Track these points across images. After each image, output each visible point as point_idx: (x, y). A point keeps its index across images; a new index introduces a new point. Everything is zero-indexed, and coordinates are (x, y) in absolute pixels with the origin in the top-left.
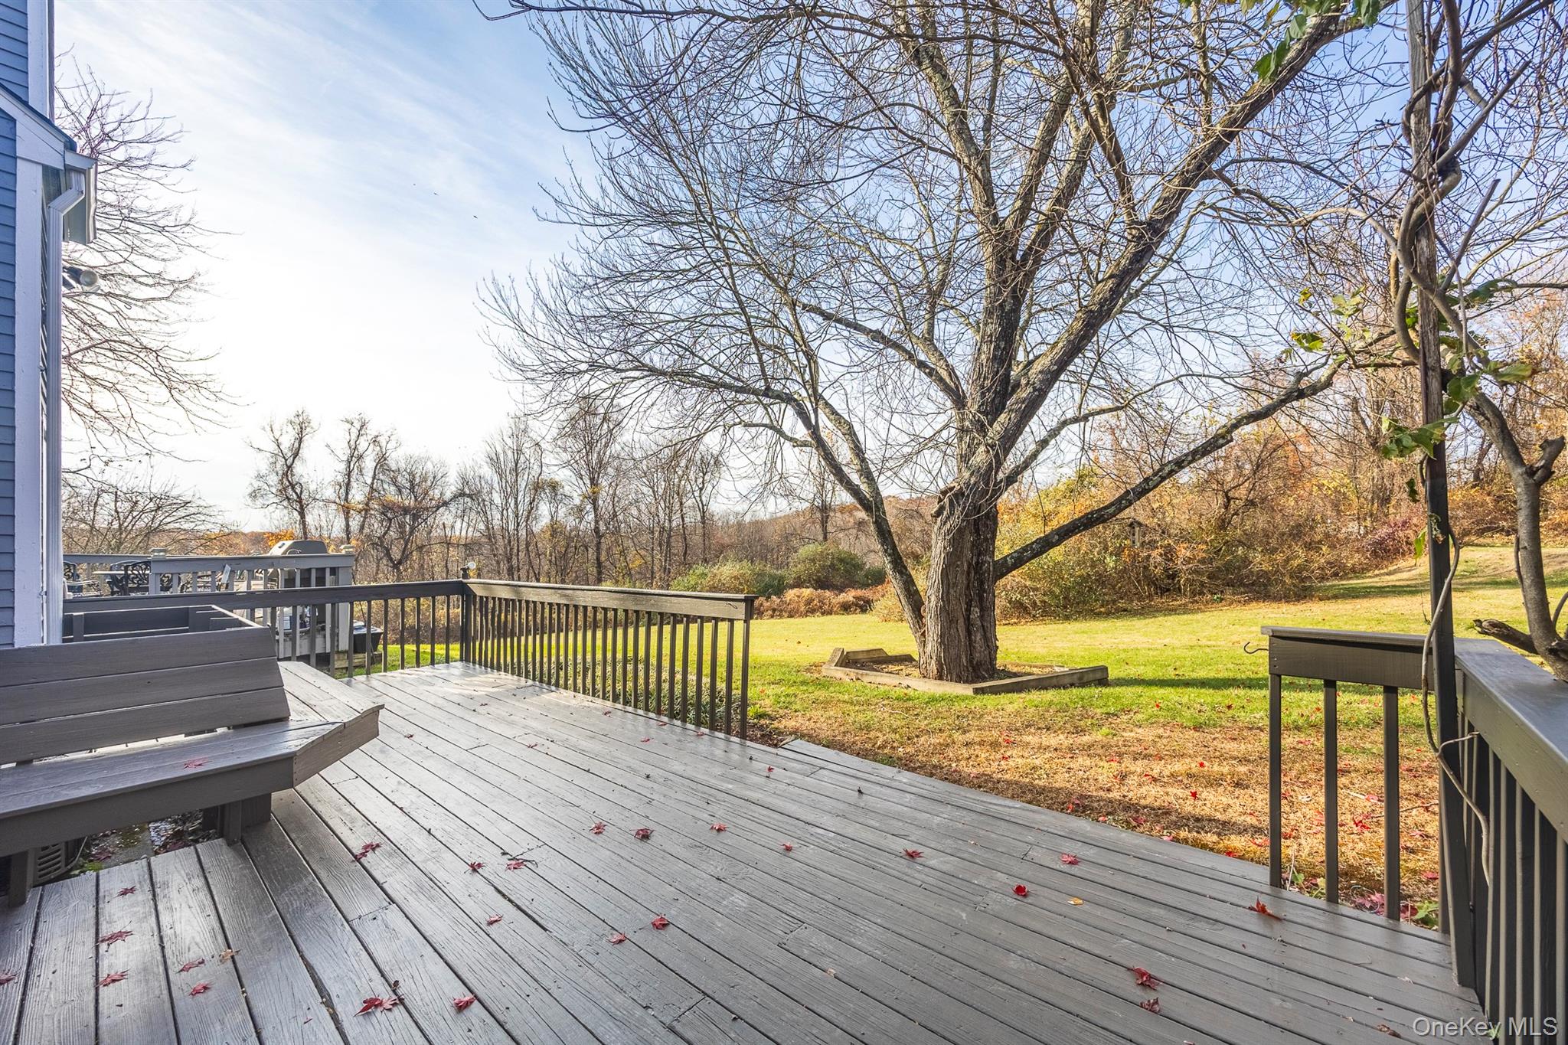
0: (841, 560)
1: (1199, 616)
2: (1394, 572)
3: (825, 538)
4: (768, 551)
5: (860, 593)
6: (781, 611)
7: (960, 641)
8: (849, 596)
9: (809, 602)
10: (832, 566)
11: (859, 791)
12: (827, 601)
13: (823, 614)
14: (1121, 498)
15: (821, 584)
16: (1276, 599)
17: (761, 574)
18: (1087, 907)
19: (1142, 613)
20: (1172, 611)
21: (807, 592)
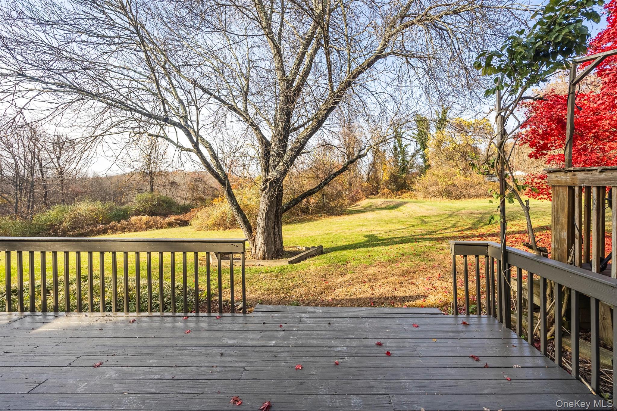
0: (163, 201)
1: (318, 222)
2: (357, 205)
3: (152, 190)
4: (106, 195)
5: (178, 217)
6: (130, 228)
7: (272, 242)
8: (172, 219)
9: (147, 223)
10: (159, 204)
11: (329, 324)
12: (159, 222)
13: (157, 228)
14: (319, 185)
15: (152, 213)
16: (336, 215)
17: (111, 209)
18: (438, 341)
19: (301, 221)
20: (309, 220)
21: (145, 218)
